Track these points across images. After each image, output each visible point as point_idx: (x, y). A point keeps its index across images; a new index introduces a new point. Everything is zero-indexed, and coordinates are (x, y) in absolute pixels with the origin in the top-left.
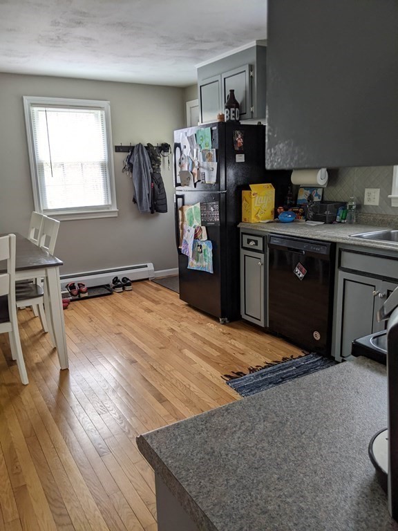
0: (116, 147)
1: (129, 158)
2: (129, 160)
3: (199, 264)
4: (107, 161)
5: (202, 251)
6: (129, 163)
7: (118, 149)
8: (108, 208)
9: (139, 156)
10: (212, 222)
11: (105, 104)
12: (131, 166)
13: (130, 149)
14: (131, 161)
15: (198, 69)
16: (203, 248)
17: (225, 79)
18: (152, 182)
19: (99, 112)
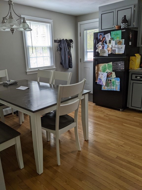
0: (55, 40)
1: (60, 45)
2: (60, 46)
3: (109, 88)
4: (52, 46)
5: (111, 82)
6: (60, 47)
7: (55, 41)
8: (52, 67)
9: (64, 44)
10: (119, 70)
11: (51, 21)
12: (61, 49)
13: (60, 41)
14: (61, 46)
15: (99, 7)
16: (112, 81)
17: (118, 11)
18: (69, 55)
19: (48, 24)
